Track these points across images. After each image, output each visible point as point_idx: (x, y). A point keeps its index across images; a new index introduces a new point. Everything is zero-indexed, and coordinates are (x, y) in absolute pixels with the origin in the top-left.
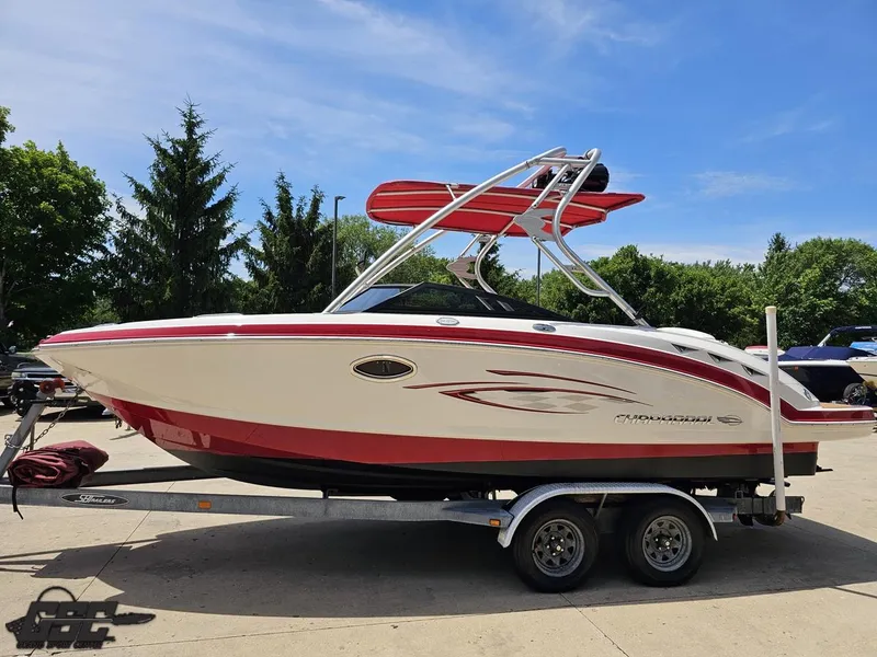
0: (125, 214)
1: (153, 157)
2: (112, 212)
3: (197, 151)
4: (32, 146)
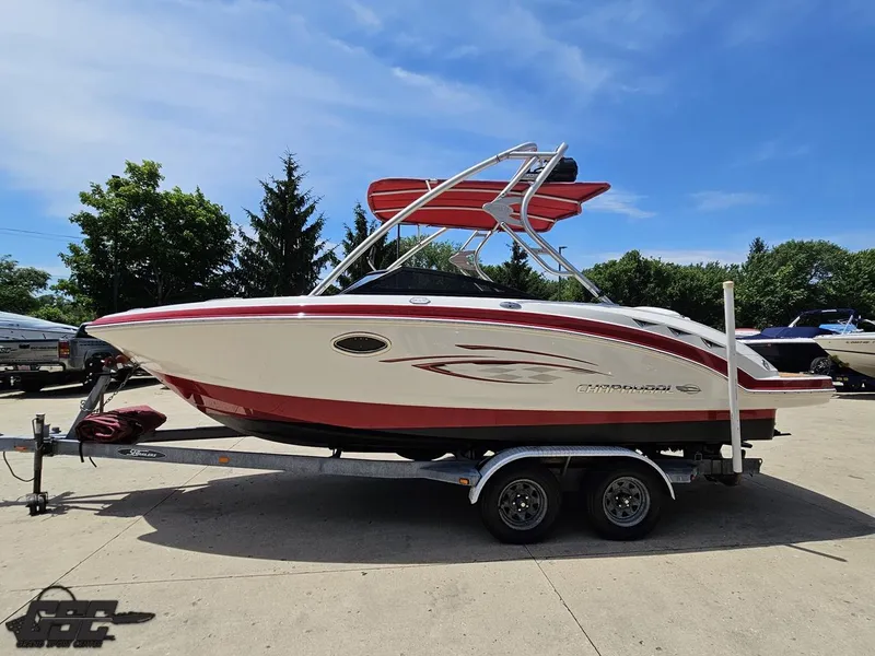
0: (245, 238)
1: (263, 194)
2: (236, 237)
3: (295, 189)
4: (178, 191)
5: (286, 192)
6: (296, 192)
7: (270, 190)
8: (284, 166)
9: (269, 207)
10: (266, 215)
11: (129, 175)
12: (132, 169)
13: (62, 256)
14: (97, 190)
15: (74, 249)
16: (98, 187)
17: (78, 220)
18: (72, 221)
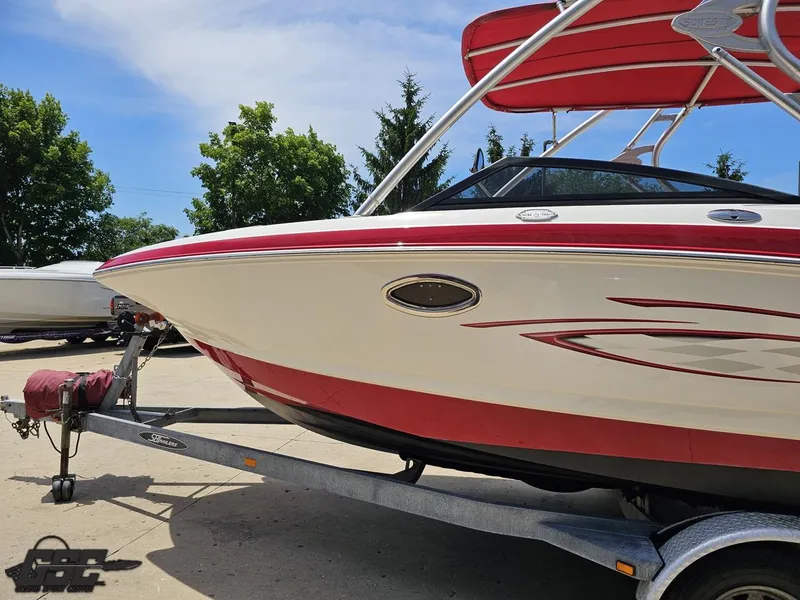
0: (360, 181)
1: (378, 126)
2: (351, 181)
3: (416, 117)
4: (290, 132)
5: (404, 123)
6: (416, 122)
7: (386, 122)
8: (402, 91)
9: (385, 143)
10: (382, 152)
11: (244, 120)
12: (246, 113)
13: (187, 211)
14: (215, 140)
15: (196, 203)
16: (216, 135)
17: (199, 173)
18: (194, 175)
